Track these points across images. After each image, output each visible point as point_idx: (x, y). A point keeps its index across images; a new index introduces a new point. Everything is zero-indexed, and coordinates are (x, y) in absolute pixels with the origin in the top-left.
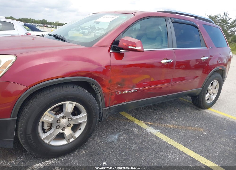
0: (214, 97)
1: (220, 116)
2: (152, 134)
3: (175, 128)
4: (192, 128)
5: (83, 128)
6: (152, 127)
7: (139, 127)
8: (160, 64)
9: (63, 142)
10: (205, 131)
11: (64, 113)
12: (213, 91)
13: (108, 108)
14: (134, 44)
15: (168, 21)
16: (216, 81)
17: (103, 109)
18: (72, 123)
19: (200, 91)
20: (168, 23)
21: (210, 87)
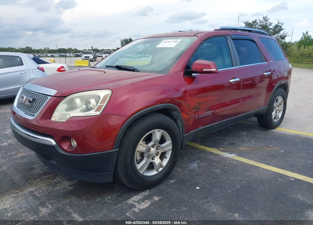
0: (280, 115)
1: (290, 134)
2: (229, 158)
3: (250, 150)
4: (267, 148)
5: (168, 156)
6: (227, 152)
7: (213, 154)
8: (229, 84)
9: (154, 173)
10: (282, 150)
11: (153, 142)
12: (279, 108)
13: (188, 134)
14: (209, 66)
15: (228, 39)
16: (280, 97)
17: (184, 135)
18: (160, 152)
19: (267, 109)
20: (228, 41)
21: (275, 105)
